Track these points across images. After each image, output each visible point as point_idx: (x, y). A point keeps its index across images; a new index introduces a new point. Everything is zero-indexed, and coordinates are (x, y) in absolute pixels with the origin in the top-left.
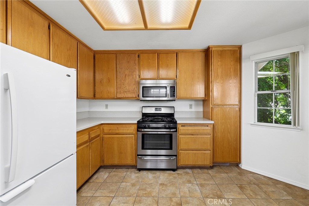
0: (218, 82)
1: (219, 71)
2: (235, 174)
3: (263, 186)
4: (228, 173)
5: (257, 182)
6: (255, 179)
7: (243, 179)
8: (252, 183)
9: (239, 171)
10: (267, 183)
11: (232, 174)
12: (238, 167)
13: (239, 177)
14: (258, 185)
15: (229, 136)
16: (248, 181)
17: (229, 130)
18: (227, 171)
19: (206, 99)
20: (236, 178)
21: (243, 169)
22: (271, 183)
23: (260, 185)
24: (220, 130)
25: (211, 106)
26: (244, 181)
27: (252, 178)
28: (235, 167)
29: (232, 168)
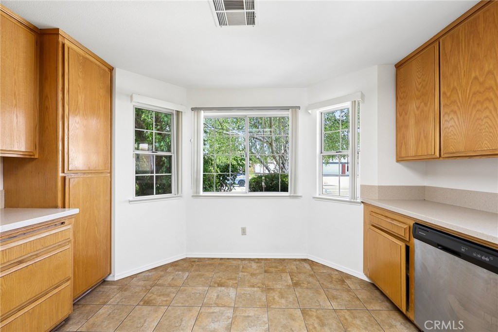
0: (78, 122)
1: (80, 97)
2: (118, 295)
3: (160, 282)
4: (107, 302)
5: (151, 283)
6: (145, 281)
7: (135, 292)
8: (149, 287)
9: (115, 287)
10: (159, 276)
11: (114, 299)
12: (106, 283)
13: (127, 293)
14: (156, 285)
15: (97, 232)
16: (142, 289)
17: (97, 221)
18: (101, 301)
19: (37, 156)
20: (125, 299)
21: (117, 281)
22: (162, 273)
23: (158, 283)
24: (81, 226)
25: (61, 174)
26: (139, 293)
27: (141, 283)
28: (102, 286)
29: (101, 291)
